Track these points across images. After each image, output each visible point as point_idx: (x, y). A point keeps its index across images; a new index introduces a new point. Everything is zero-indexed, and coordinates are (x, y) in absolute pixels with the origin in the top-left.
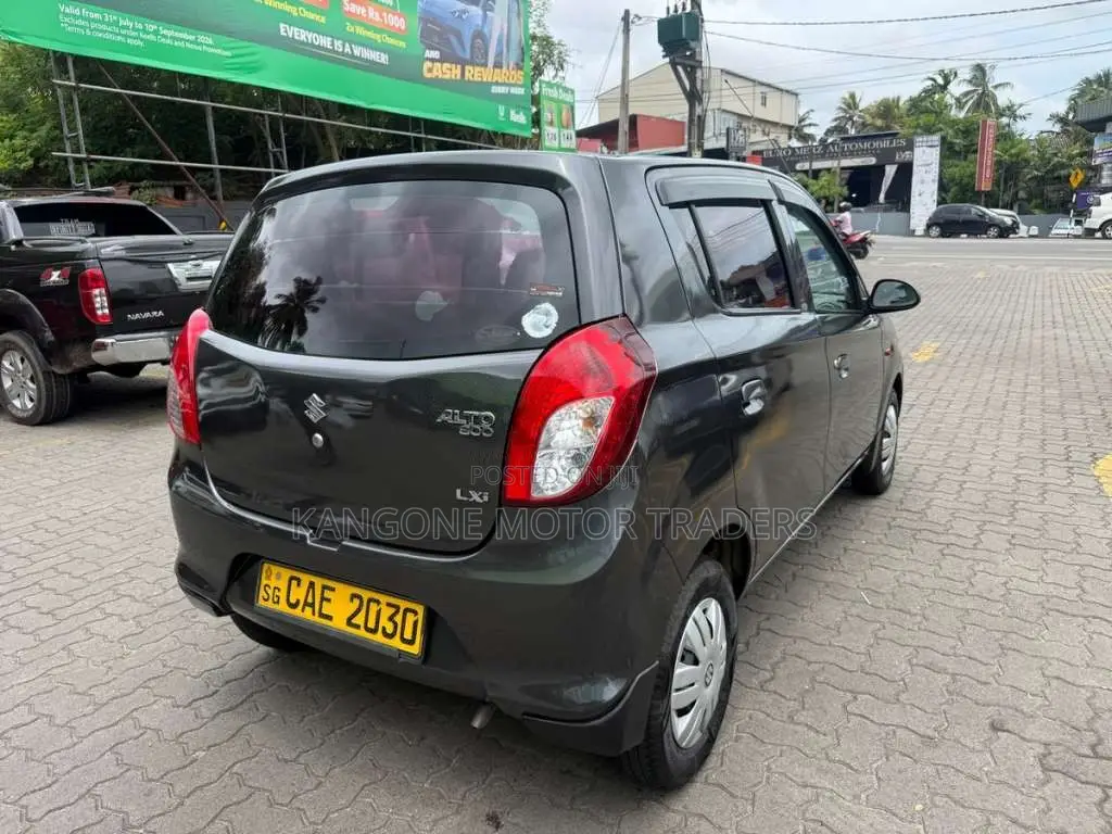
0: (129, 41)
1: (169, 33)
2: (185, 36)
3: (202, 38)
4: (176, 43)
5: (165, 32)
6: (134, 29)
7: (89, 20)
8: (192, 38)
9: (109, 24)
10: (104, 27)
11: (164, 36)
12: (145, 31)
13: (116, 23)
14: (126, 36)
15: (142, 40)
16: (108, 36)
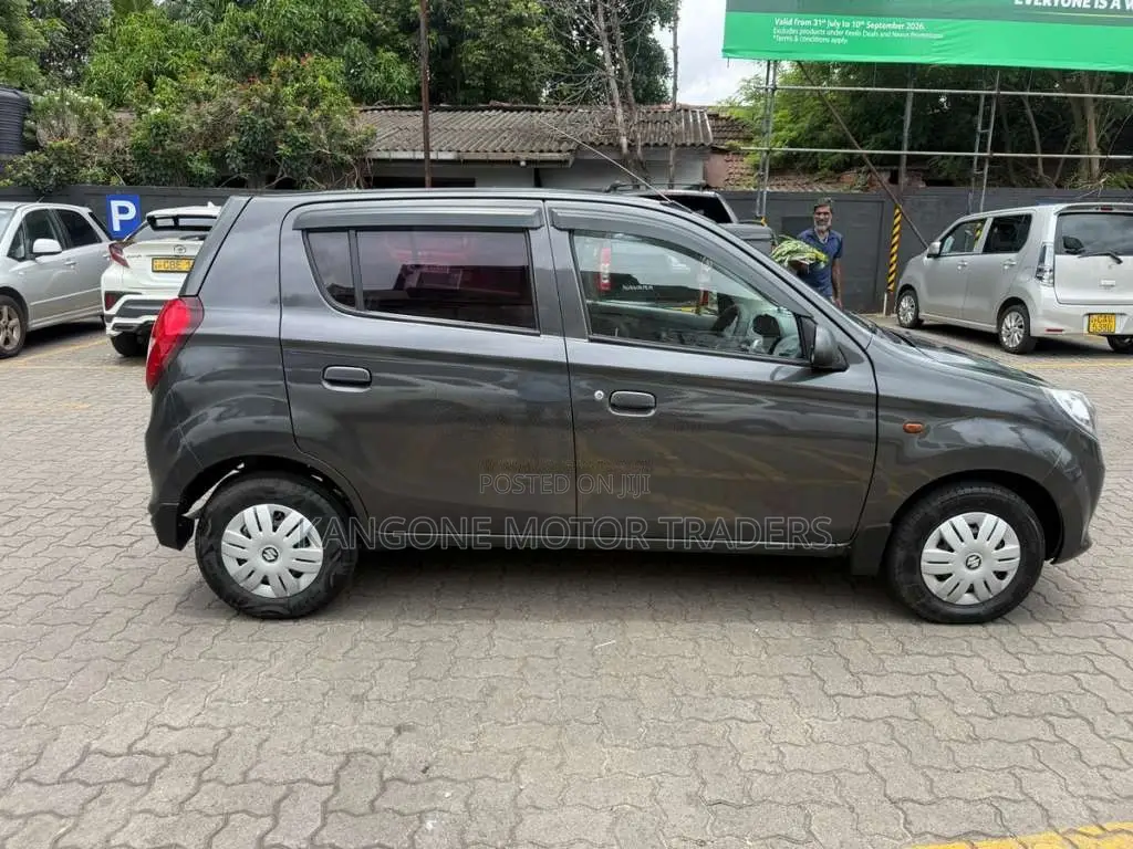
0: (834, 40)
1: (877, 26)
2: (894, 26)
3: (910, 25)
4: (882, 35)
5: (872, 26)
6: (842, 28)
7: (799, 27)
8: (900, 27)
9: (819, 28)
10: (813, 32)
11: (871, 30)
12: (851, 29)
13: (824, 27)
14: (831, 37)
15: (846, 37)
16: (817, 39)
